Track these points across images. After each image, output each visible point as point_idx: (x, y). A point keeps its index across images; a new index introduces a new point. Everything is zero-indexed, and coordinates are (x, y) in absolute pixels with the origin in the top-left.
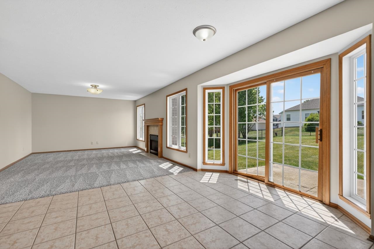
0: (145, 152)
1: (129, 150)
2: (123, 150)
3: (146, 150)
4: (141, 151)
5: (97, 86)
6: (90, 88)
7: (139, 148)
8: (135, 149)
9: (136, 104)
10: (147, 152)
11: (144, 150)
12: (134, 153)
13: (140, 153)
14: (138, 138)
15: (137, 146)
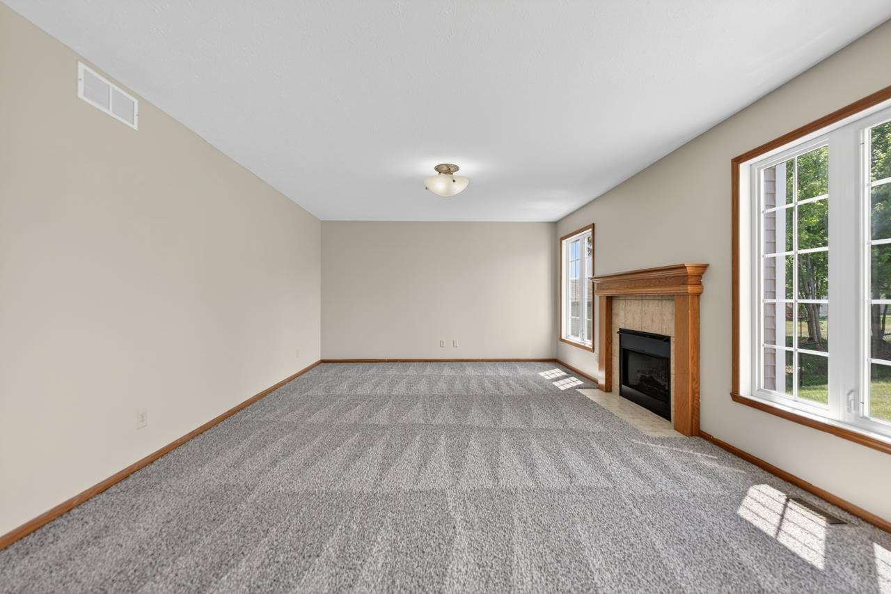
0: (600, 387)
1: (542, 374)
2: (523, 371)
3: (602, 382)
4: (580, 383)
5: (452, 169)
6: (433, 177)
7: (571, 371)
8: (558, 372)
9: (557, 231)
10: (608, 388)
11: (595, 381)
12: (562, 388)
13: (579, 390)
14: (564, 337)
15: (560, 359)
